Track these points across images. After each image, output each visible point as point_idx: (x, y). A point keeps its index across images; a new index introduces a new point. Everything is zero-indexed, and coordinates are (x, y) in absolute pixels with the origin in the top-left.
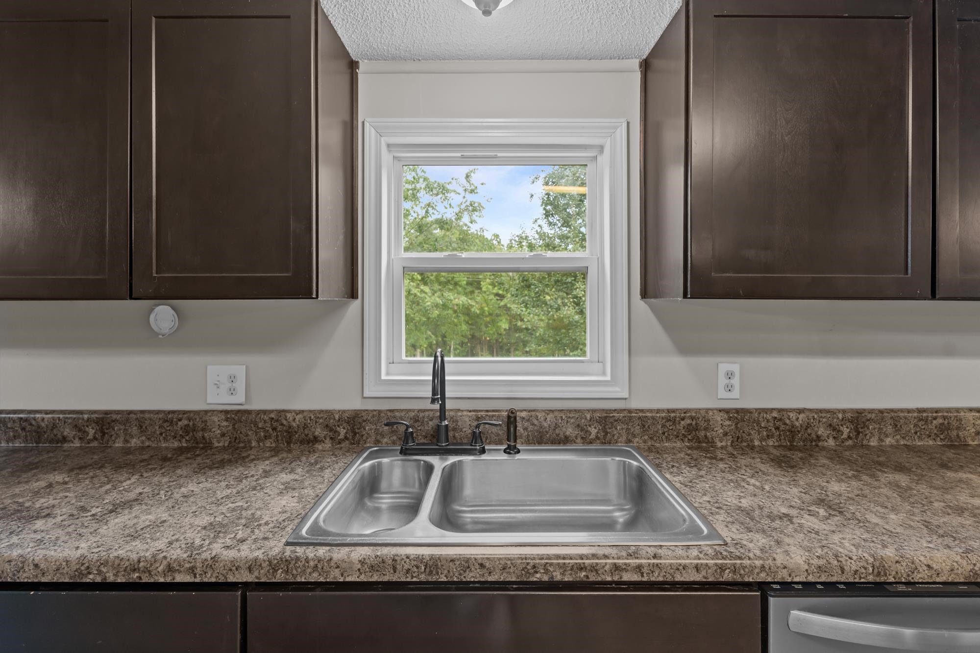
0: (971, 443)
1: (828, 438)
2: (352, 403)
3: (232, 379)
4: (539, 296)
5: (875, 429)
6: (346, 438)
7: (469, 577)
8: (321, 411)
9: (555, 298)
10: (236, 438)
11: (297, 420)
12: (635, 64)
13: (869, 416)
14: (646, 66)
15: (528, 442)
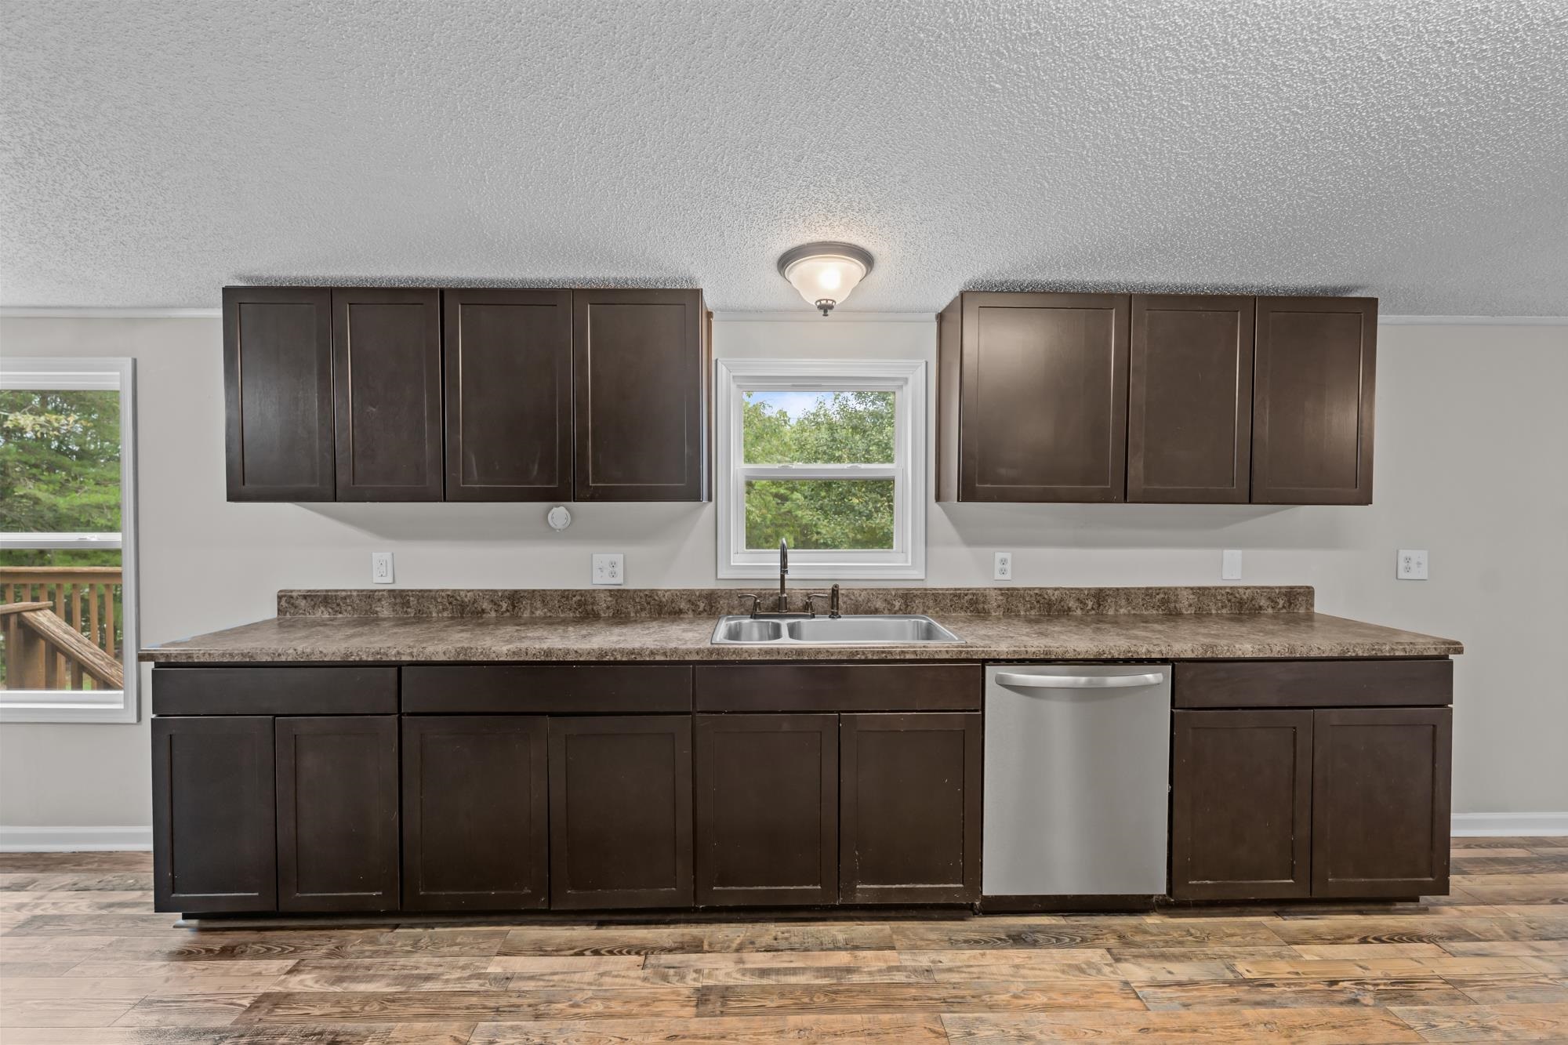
0: (1185, 612)
1: (1077, 608)
2: (707, 584)
3: (613, 565)
4: (844, 498)
5: (1112, 602)
6: (705, 610)
7: (821, 657)
8: (684, 590)
9: (866, 501)
10: (618, 611)
11: (666, 596)
12: (933, 316)
13: (1108, 592)
14: (941, 317)
15: (847, 612)
